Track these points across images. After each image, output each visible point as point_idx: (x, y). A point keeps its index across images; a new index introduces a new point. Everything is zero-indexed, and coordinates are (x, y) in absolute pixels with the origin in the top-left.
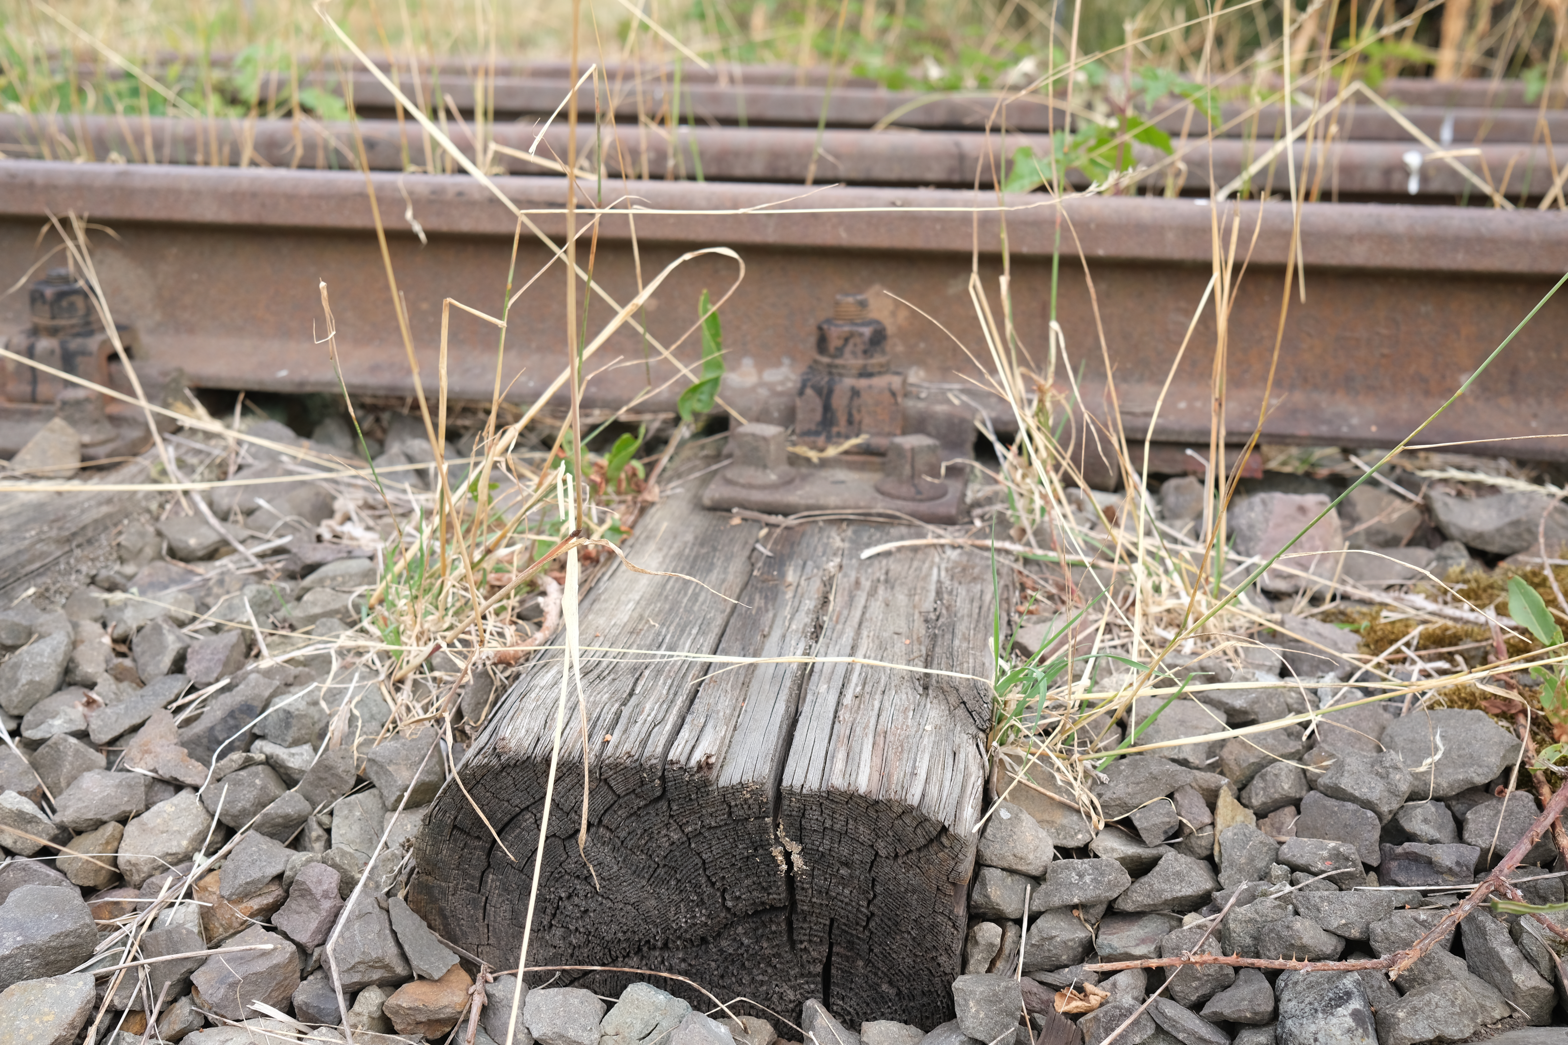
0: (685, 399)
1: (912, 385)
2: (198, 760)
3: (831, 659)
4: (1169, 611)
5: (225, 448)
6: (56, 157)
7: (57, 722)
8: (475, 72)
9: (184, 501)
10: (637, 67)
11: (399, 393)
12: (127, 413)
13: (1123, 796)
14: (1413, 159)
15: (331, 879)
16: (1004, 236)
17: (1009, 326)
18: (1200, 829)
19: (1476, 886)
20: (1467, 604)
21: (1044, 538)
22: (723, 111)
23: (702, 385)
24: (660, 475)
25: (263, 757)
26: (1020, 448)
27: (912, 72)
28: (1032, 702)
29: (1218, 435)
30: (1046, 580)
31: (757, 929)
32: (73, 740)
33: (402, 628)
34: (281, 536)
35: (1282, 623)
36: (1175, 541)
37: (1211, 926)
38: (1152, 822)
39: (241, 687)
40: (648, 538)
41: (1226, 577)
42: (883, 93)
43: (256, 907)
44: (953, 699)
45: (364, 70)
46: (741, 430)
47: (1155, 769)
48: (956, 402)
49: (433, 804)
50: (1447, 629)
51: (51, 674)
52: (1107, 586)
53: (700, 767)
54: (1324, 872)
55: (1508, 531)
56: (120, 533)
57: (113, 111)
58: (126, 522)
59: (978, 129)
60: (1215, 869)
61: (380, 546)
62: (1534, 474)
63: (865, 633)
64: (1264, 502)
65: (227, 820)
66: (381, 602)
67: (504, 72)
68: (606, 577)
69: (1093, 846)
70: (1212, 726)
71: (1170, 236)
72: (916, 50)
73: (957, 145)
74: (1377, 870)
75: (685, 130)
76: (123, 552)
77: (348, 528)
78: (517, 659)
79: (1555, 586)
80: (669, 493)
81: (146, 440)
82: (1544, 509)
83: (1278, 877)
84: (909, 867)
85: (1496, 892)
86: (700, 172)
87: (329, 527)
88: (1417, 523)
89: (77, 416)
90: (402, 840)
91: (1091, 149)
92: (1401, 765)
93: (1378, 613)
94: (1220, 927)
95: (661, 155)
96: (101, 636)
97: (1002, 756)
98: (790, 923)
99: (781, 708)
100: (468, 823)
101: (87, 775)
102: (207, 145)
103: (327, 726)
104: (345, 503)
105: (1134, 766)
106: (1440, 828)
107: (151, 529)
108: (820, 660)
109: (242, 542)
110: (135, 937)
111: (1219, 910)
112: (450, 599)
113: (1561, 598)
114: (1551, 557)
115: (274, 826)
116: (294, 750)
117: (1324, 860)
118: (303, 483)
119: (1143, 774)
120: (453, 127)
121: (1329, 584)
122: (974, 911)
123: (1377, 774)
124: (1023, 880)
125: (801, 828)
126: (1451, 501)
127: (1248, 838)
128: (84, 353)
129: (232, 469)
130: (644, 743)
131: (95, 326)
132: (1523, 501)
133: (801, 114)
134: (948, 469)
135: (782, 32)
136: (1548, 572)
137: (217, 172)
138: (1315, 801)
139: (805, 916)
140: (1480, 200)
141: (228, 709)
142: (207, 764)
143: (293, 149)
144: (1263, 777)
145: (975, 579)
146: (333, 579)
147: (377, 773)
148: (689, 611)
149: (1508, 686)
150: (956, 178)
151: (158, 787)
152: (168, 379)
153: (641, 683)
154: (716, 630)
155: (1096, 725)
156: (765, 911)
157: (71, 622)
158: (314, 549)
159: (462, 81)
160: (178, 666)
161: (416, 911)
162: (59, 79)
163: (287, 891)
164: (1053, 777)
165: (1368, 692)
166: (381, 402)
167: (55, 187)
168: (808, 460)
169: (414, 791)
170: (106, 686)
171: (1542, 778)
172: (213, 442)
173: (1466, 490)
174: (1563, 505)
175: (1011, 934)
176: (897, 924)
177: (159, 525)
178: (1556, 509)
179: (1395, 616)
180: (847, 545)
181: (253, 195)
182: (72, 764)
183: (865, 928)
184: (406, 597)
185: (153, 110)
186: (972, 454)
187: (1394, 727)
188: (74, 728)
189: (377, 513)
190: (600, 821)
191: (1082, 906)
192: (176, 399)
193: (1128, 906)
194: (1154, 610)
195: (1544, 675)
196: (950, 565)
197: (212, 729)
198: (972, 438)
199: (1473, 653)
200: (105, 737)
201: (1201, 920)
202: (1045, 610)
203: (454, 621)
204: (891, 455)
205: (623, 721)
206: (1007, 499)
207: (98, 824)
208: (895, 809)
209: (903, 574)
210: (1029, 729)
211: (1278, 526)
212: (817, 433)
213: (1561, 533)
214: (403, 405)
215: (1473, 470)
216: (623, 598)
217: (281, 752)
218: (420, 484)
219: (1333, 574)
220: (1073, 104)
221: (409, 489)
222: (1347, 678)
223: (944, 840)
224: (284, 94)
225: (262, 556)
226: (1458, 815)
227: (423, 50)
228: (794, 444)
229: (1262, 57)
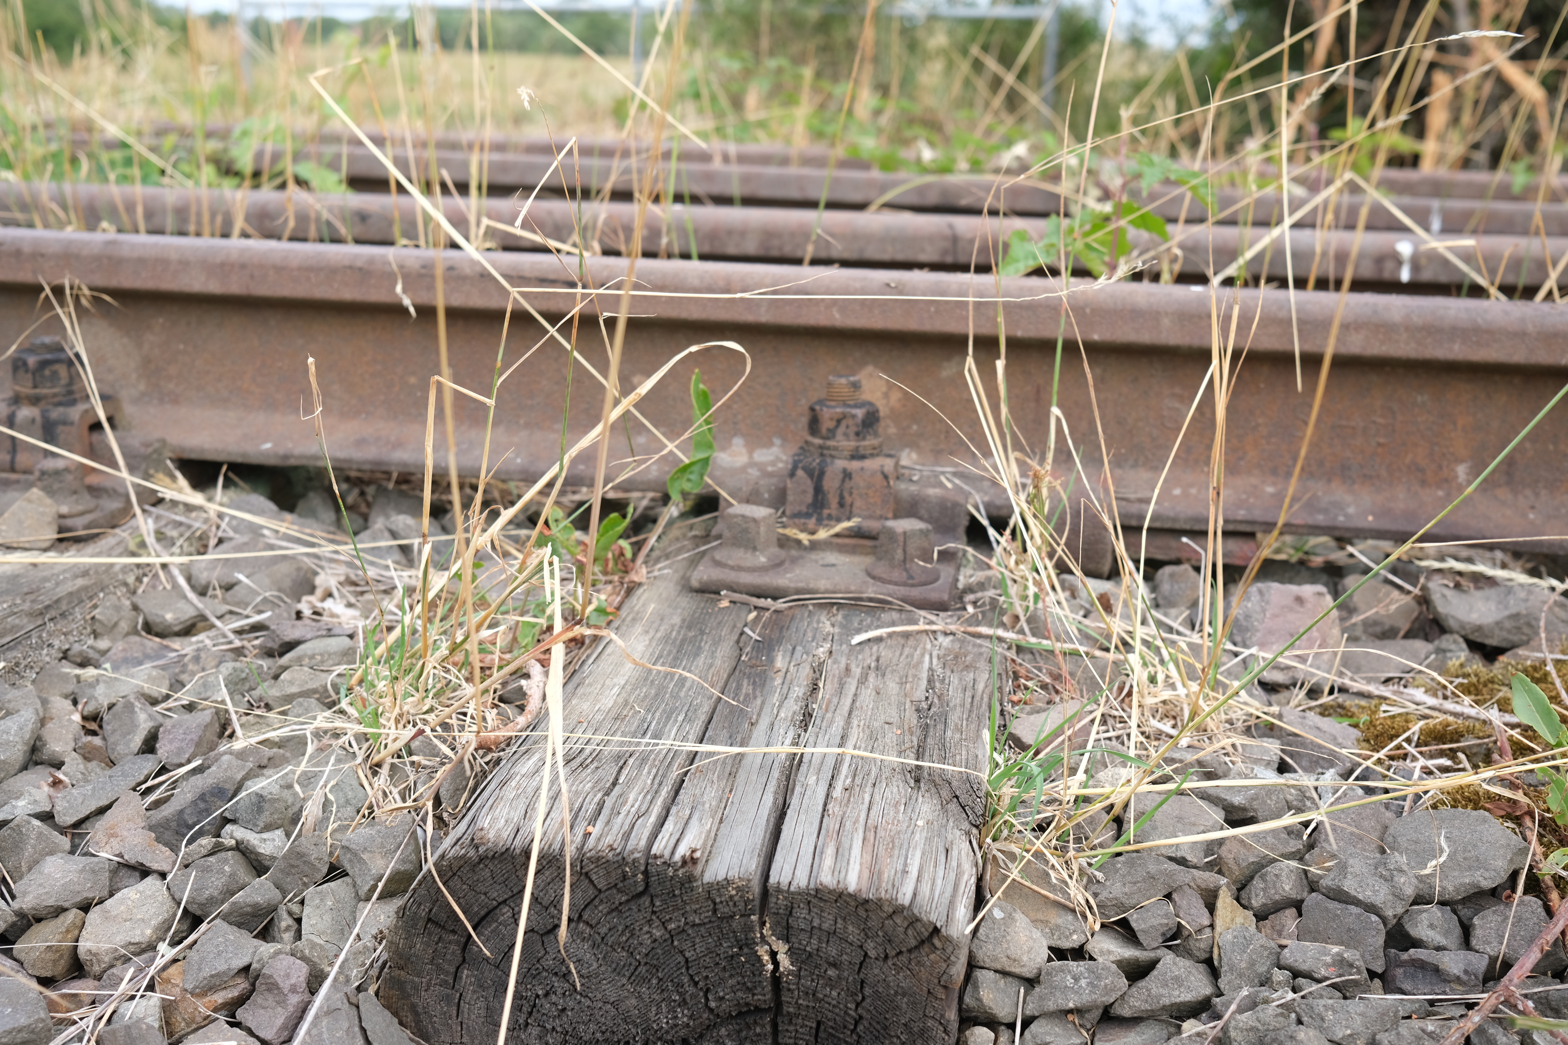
0: (673, 479)
1: (904, 467)
2: (166, 844)
3: (820, 750)
4: (1164, 702)
5: (206, 521)
6: (46, 226)
7: (21, 803)
8: (470, 147)
9: (161, 574)
10: (633, 145)
11: (384, 468)
12: (108, 484)
13: (1119, 895)
14: (1405, 248)
15: (300, 973)
16: (1001, 319)
17: (1004, 410)
18: (1199, 931)
19: (1485, 995)
20: (1467, 700)
21: (1037, 626)
22: (717, 189)
23: (691, 464)
24: (648, 555)
25: (233, 842)
26: (1014, 533)
27: (905, 154)
28: (1025, 797)
29: (1216, 523)
30: (1040, 670)
31: (740, 1031)
32: (36, 823)
33: (380, 710)
34: (260, 612)
35: (1280, 717)
36: (1170, 630)
37: (1212, 1034)
38: (1149, 924)
39: (213, 768)
40: (634, 620)
41: (1223, 669)
42: (876, 174)
43: (220, 1001)
44: (945, 793)
45: (360, 143)
46: (731, 511)
47: (1152, 868)
48: (949, 485)
49: (408, 895)
50: (1448, 725)
51: (17, 753)
52: (1103, 677)
53: (684, 862)
54: (1327, 979)
55: (1508, 624)
56: (95, 607)
57: (106, 180)
58: (101, 595)
59: (975, 211)
60: (1214, 973)
61: (361, 624)
62: (1529, 565)
63: (855, 722)
64: (1260, 592)
65: (193, 909)
66: (361, 682)
67: (499, 147)
68: (591, 661)
69: (1089, 947)
70: (1211, 823)
71: (1166, 322)
72: (908, 133)
73: (951, 226)
74: (1382, 977)
75: (678, 207)
76: (97, 626)
77: (329, 604)
78: (498, 744)
79: (1558, 682)
80: (656, 573)
81: (126, 511)
82: (1544, 602)
83: (1279, 983)
84: (899, 969)
85: (1506, 1003)
86: (694, 252)
87: (310, 602)
88: (1415, 614)
89: (56, 486)
90: (374, 931)
91: (1086, 234)
92: (1405, 868)
93: (1377, 707)
94: (1220, 1035)
95: (654, 232)
96: (71, 713)
97: (995, 852)
98: (775, 1025)
99: (769, 800)
100: (443, 916)
101: (49, 859)
102: (199, 215)
103: (301, 810)
104: (326, 579)
105: (1131, 864)
106: (1446, 933)
107: (127, 603)
108: (809, 750)
109: (220, 618)
110: (92, 1033)
111: (1219, 1017)
112: (430, 681)
113: (1563, 694)
114: (1551, 652)
115: (241, 915)
116: (265, 835)
117: (1327, 965)
118: (285, 557)
119: (1141, 873)
120: (448, 201)
121: (1327, 677)
122: (965, 1015)
123: (1381, 876)
124: (1016, 982)
125: (788, 927)
126: (1449, 593)
127: (1248, 941)
128: (65, 423)
129: (213, 542)
130: (627, 836)
131: (77, 396)
132: (1522, 595)
133: (794, 194)
134: (940, 553)
135: (777, 112)
136: (1550, 668)
137: (207, 243)
138: (1317, 904)
139: (791, 1018)
140: (1477, 291)
141: (199, 791)
142: (175, 849)
143: (286, 220)
144: (1263, 877)
145: (967, 668)
146: (312, 657)
147: (350, 861)
148: (675, 696)
149: (1513, 786)
150: (949, 259)
151: (123, 872)
152: (150, 450)
153: (625, 772)
154: (703, 718)
155: (1092, 821)
156: (749, 1012)
157: (39, 697)
158: (293, 626)
159: (458, 156)
160: (149, 746)
161: (387, 1007)
162: (54, 147)
163: (253, 985)
164: (1048, 875)
165: (1369, 791)
166: (366, 476)
167: (42, 255)
168: (799, 542)
169: (389, 881)
170: (73, 764)
171: (1551, 883)
172: (194, 514)
173: (1463, 582)
174: (1563, 599)
175: (1004, 1038)
176: (886, 1028)
177: (135, 599)
178: (1555, 602)
179: (1395, 710)
180: (837, 630)
181: (242, 266)
182: (34, 847)
183: (852, 1031)
184: (385, 678)
185: (145, 179)
186: (965, 538)
187: (1396, 826)
188: (38, 810)
189: (359, 589)
190: (580, 916)
191: (1078, 1011)
192: (157, 471)
193: (1126, 1012)
194: (1150, 701)
195: (1550, 776)
196: (942, 652)
197: (181, 812)
198: (965, 522)
199: (1475, 750)
200: (70, 820)
201: (1201, 1028)
202: (1038, 700)
203: (434, 703)
204: (883, 539)
205: (606, 812)
206: (1000, 584)
207: (59, 911)
208: (886, 908)
209: (894, 661)
210: (1022, 824)
211: (1275, 616)
212: (808, 515)
213: (1561, 625)
214: (389, 479)
215: (1469, 560)
216: (608, 682)
217: (251, 838)
218: (404, 561)
219: (1332, 666)
220: (1064, 188)
221: (392, 566)
222: (1346, 775)
223: (936, 941)
224: (279, 167)
225: (239, 632)
226: (1464, 919)
227: (419, 124)
228: (784, 527)
229: (1252, 145)
